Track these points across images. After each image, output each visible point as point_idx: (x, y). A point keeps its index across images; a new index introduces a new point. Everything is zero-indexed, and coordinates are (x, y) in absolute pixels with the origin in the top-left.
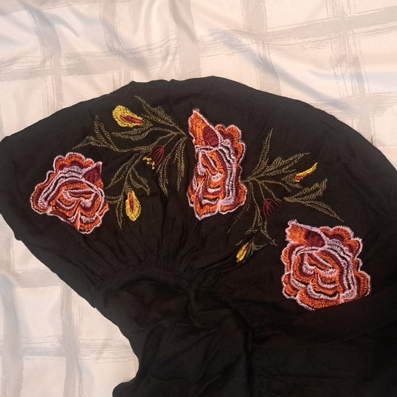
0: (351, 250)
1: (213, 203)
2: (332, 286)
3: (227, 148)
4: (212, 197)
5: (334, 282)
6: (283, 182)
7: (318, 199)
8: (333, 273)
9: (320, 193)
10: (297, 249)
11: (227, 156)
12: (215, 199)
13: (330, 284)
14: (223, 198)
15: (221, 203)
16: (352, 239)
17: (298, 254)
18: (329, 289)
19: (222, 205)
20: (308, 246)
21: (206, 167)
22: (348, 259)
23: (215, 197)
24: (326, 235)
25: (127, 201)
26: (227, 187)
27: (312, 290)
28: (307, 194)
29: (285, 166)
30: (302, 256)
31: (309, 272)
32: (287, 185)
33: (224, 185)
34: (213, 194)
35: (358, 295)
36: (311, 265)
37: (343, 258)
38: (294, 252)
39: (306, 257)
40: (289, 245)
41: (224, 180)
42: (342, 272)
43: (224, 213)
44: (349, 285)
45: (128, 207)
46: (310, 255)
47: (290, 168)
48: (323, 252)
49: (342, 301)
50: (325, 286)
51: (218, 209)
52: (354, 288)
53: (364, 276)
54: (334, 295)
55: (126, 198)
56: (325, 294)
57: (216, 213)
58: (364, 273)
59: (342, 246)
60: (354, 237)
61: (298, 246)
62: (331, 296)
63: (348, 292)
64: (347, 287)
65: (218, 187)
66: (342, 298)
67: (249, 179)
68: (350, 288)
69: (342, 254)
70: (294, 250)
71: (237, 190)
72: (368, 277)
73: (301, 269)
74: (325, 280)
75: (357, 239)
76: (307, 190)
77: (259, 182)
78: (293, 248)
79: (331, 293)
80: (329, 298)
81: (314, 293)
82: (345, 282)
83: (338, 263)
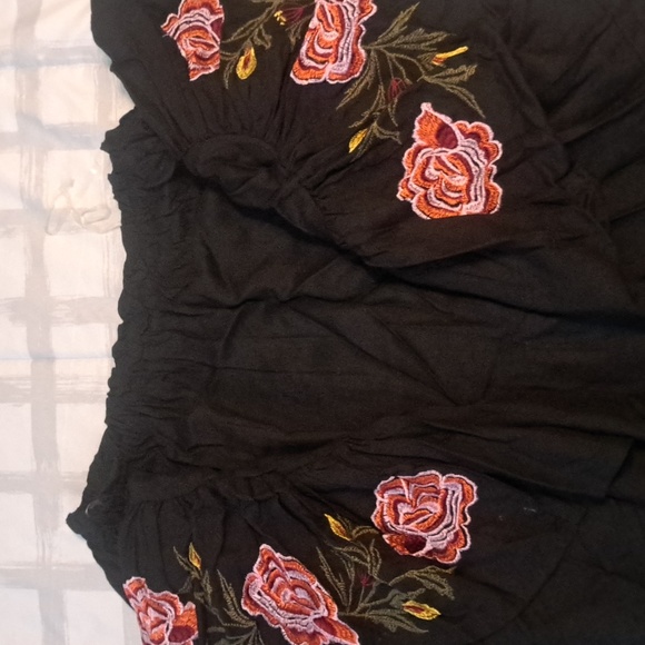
0: (488, 156)
1: (321, 67)
2: (457, 195)
3: (352, 6)
4: (320, 59)
5: (460, 191)
6: (419, 61)
7: (461, 84)
8: (460, 181)
9: (465, 77)
10: (423, 151)
11: (350, 14)
12: (323, 63)
13: (456, 192)
14: (334, 62)
15: (330, 67)
16: (490, 141)
17: (425, 157)
18: (453, 198)
19: (332, 72)
20: (437, 146)
21: (320, 20)
22: (481, 165)
23: (324, 59)
24: (462, 132)
25: (243, 58)
26: (340, 50)
27: (433, 196)
28: (450, 76)
29: (426, 41)
30: (428, 159)
31: (431, 178)
32: (423, 66)
33: (337, 46)
34: (322, 56)
35: (484, 210)
36: (437, 170)
37: (476, 164)
38: (420, 155)
39: (433, 160)
40: (415, 145)
41: (339, 40)
42: (471, 181)
43: (331, 82)
44: (476, 196)
45: (241, 64)
46: (438, 158)
47: (431, 46)
48: (455, 154)
49: (464, 213)
50: (449, 193)
51: (325, 76)
52: (482, 200)
53: (495, 189)
54: (456, 205)
55: (242, 54)
56: (446, 203)
57: (322, 80)
58: (496, 185)
59: (477, 149)
60: (494, 139)
61: (425, 147)
62: (452, 206)
63: (473, 203)
64: (473, 198)
65: (330, 48)
66: (465, 210)
67: (373, 46)
68: (476, 200)
69: (475, 159)
70: (419, 151)
71: (353, 55)
72: (500, 190)
73: (423, 173)
74: (449, 187)
75: (496, 142)
76: (451, 71)
77: (388, 54)
78: (419, 149)
79: (454, 202)
80: (449, 208)
81: (434, 199)
82: (472, 193)
83: (469, 169)
